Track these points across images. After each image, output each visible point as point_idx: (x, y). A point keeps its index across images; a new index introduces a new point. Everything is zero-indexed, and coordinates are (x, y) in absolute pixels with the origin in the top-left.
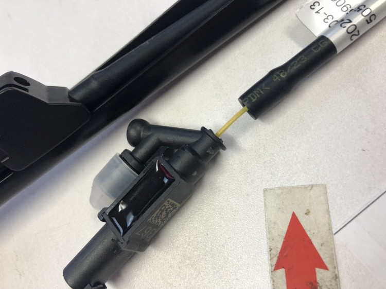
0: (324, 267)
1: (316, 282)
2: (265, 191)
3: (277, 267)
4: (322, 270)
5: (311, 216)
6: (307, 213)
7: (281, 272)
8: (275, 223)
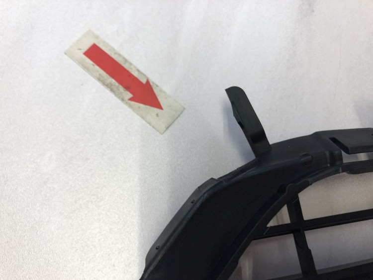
0: (131, 99)
3: (148, 82)
6: (157, 115)
7: (144, 81)
8: (166, 98)
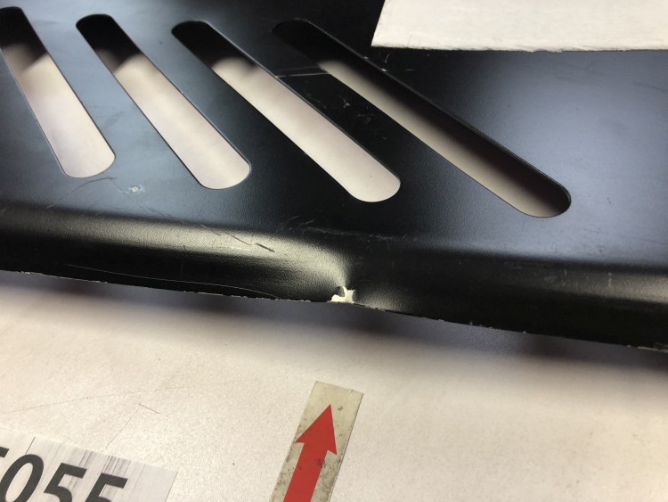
1: (323, 460)
2: (317, 382)
4: (332, 453)
5: (342, 411)
